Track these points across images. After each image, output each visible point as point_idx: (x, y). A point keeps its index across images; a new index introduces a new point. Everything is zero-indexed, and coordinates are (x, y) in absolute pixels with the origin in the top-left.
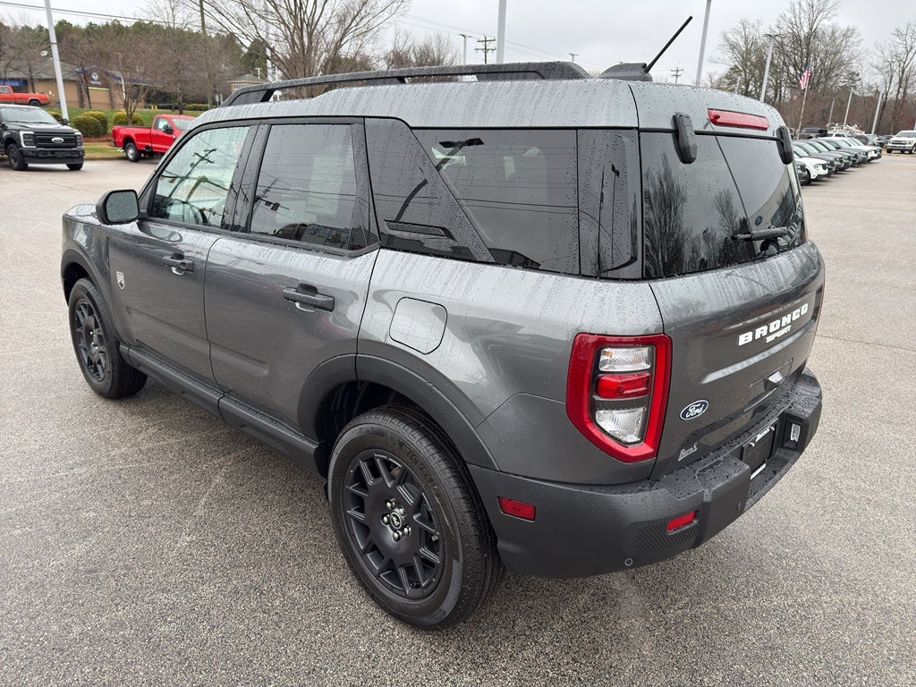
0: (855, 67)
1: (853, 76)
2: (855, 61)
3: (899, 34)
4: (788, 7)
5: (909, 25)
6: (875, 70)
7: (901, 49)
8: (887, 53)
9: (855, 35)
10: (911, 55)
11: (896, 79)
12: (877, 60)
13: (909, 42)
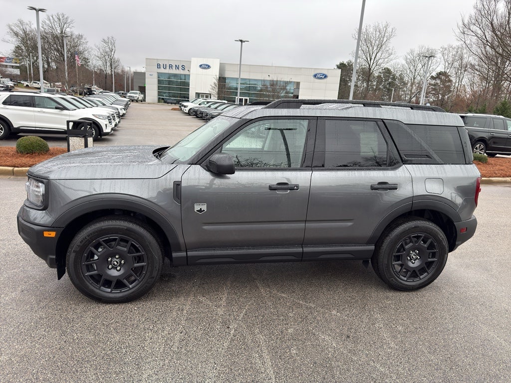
0: (86, 55)
1: (86, 60)
2: (86, 52)
3: (104, 41)
4: (46, 17)
5: (108, 38)
6: (98, 58)
7: (108, 50)
8: (101, 51)
9: (83, 39)
10: (113, 53)
11: (108, 64)
12: (97, 53)
13: (111, 47)
